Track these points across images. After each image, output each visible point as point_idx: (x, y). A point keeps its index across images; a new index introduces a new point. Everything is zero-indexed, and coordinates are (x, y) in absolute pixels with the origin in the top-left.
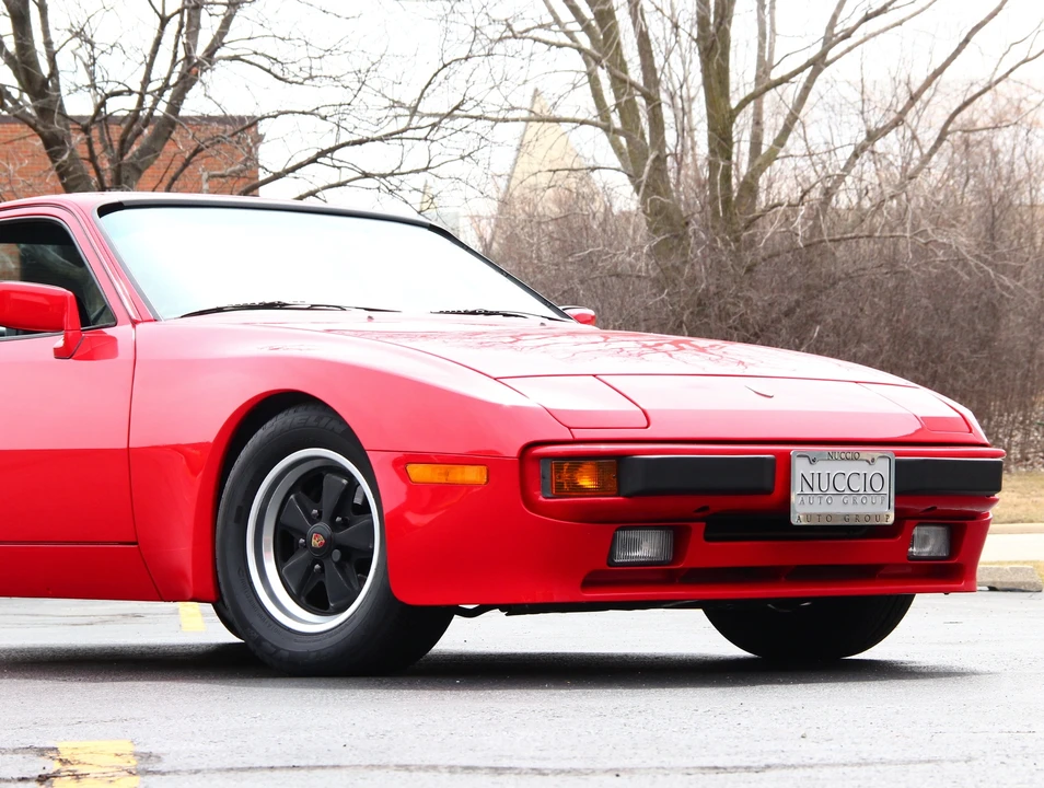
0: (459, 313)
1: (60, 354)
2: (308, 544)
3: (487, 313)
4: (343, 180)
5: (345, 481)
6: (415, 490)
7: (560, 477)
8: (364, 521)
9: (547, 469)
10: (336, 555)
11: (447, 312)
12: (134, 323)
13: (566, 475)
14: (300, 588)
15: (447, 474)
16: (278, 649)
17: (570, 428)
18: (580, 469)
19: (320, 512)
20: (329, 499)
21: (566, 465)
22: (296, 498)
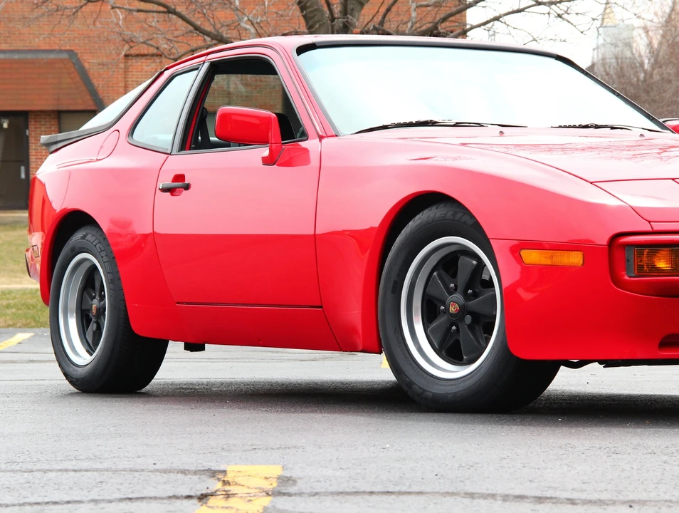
0: (574, 127)
1: (268, 161)
2: (447, 309)
3: (597, 127)
4: (521, 7)
5: (475, 262)
6: (527, 269)
7: (641, 261)
8: (488, 293)
9: (631, 254)
10: (468, 319)
11: (565, 127)
12: (321, 138)
13: (645, 259)
14: (441, 344)
15: (551, 257)
16: (424, 391)
17: (650, 222)
18: (657, 254)
19: (456, 286)
20: (463, 275)
21: (646, 251)
22: (438, 274)
